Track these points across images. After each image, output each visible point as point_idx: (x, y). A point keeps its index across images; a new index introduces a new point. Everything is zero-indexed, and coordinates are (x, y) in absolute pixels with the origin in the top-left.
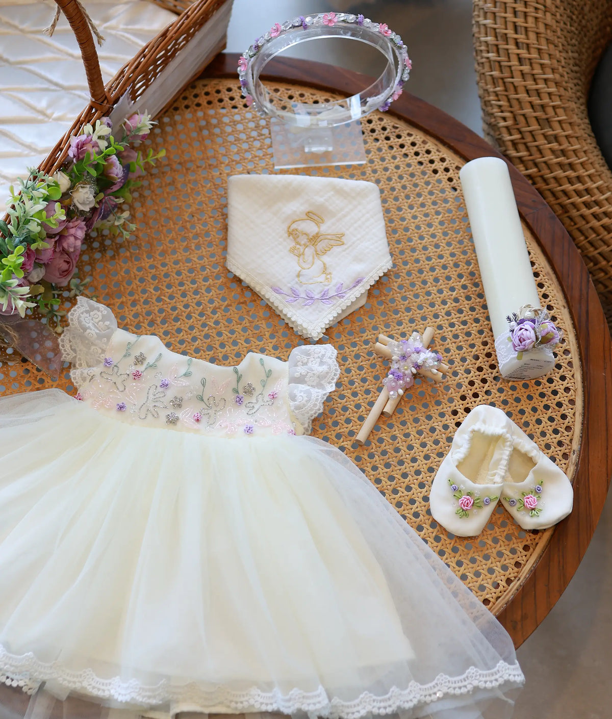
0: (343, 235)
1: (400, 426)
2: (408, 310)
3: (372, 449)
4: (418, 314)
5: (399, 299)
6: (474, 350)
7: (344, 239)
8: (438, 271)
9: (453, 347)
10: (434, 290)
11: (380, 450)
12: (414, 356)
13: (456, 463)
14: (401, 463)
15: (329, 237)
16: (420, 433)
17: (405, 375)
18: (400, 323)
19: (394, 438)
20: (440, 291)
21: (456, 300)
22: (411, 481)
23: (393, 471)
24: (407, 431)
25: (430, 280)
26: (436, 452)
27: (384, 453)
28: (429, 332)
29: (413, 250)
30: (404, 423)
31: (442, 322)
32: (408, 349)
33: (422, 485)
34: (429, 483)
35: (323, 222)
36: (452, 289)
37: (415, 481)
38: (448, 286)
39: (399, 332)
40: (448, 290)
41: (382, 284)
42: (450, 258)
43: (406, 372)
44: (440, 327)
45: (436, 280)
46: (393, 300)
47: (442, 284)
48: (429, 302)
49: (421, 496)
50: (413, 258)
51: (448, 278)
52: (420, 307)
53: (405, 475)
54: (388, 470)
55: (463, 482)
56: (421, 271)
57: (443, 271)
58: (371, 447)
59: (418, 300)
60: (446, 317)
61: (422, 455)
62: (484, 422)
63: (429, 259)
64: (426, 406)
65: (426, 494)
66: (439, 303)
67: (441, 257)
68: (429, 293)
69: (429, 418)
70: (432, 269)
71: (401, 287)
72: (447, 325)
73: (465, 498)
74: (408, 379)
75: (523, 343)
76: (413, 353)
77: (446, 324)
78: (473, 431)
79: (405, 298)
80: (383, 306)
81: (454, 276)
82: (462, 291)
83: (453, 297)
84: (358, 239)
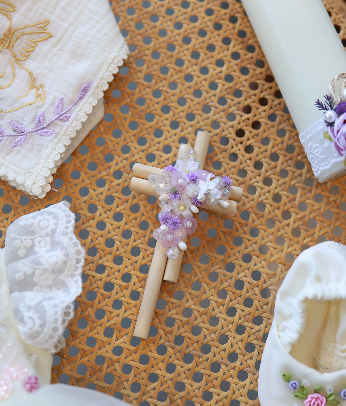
0: (47, 22)
1: (194, 292)
2: (166, 109)
3: (161, 338)
4: (180, 112)
5: (151, 96)
6: (270, 146)
7: (50, 29)
8: (196, 41)
9: (239, 150)
10: (195, 71)
11: (172, 337)
12: (190, 190)
13: (289, 349)
14: (206, 349)
15: (28, 30)
16: (222, 294)
17: (182, 217)
18: (158, 133)
19: (188, 312)
20: (204, 70)
21: (229, 78)
22: (227, 373)
23: (197, 366)
24: (204, 297)
25: (187, 57)
26: (250, 317)
27: (179, 340)
28: (202, 138)
29: (154, 18)
30: (197, 286)
31: (217, 116)
32: (180, 181)
33: (242, 375)
34: (253, 369)
35: (14, 9)
36: (220, 63)
37: (232, 371)
38: (214, 60)
39: (161, 146)
40: (214, 66)
41: (121, 79)
42: (207, 18)
43: (184, 214)
44: (215, 125)
45: (195, 55)
46: (142, 101)
47: (205, 60)
48: (192, 90)
49: (244, 391)
50: (157, 30)
51: (211, 48)
52: (182, 101)
53: (215, 367)
54: (190, 365)
55: (306, 376)
56: (171, 47)
57: (201, 39)
58: (158, 337)
59: (177, 91)
60: (221, 107)
61: (232, 327)
62: (318, 279)
63: (178, 26)
64: (222, 251)
65: (251, 387)
66: (207, 88)
67: (194, 19)
68: (189, 78)
69: (230, 267)
70: (187, 40)
71: (148, 77)
72: (225, 119)
73: (312, 398)
74: (189, 224)
76: (188, 184)
77: (221, 117)
78: (306, 300)
79: (157, 93)
80: (130, 113)
81: (218, 43)
82: (234, 62)
83: (223, 75)
84: (71, 24)
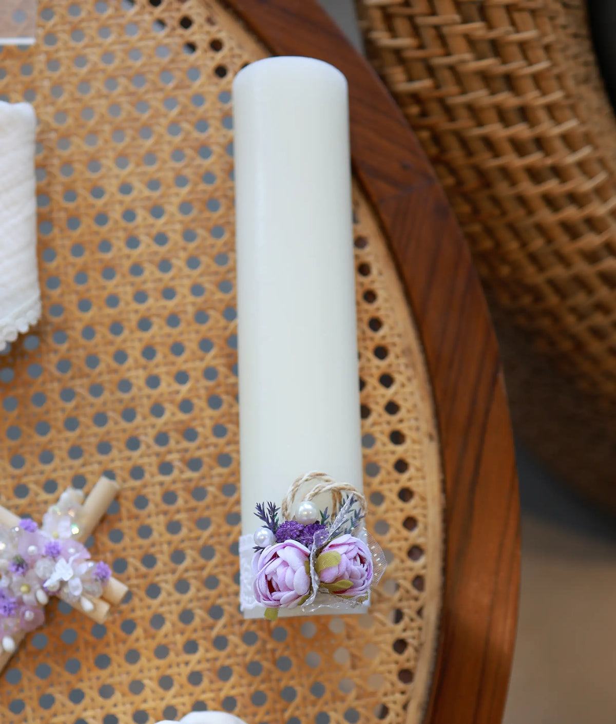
1: (9, 714)
2: (71, 423)
4: (93, 434)
5: (56, 396)
6: (206, 534)
8: (159, 331)
9: (158, 524)
10: (138, 377)
17: (20, 603)
18: (47, 457)
20: (153, 382)
21: (186, 406)
25: (135, 353)
28: (102, 488)
29: (109, 272)
31: (146, 460)
32: (32, 548)
36: (182, 377)
38: (174, 369)
39: (43, 478)
40: (171, 380)
41: (23, 354)
42: (191, 299)
43: (25, 598)
44: (137, 472)
45: (149, 352)
46: (40, 399)
47: (161, 366)
48: (120, 407)
50: (105, 294)
51: (178, 349)
52: (100, 419)
56: (116, 328)
57: (167, 330)
59: (98, 401)
60: (157, 448)
63: (141, 297)
66: (146, 410)
67: (169, 293)
68: (125, 385)
70: (145, 324)
71: (64, 365)
72: (154, 469)
74: (29, 615)
75: (276, 595)
76: (43, 557)
77: (150, 463)
79: (68, 394)
80: (15, 413)
81: (191, 344)
82: (205, 383)
83: (179, 398)
